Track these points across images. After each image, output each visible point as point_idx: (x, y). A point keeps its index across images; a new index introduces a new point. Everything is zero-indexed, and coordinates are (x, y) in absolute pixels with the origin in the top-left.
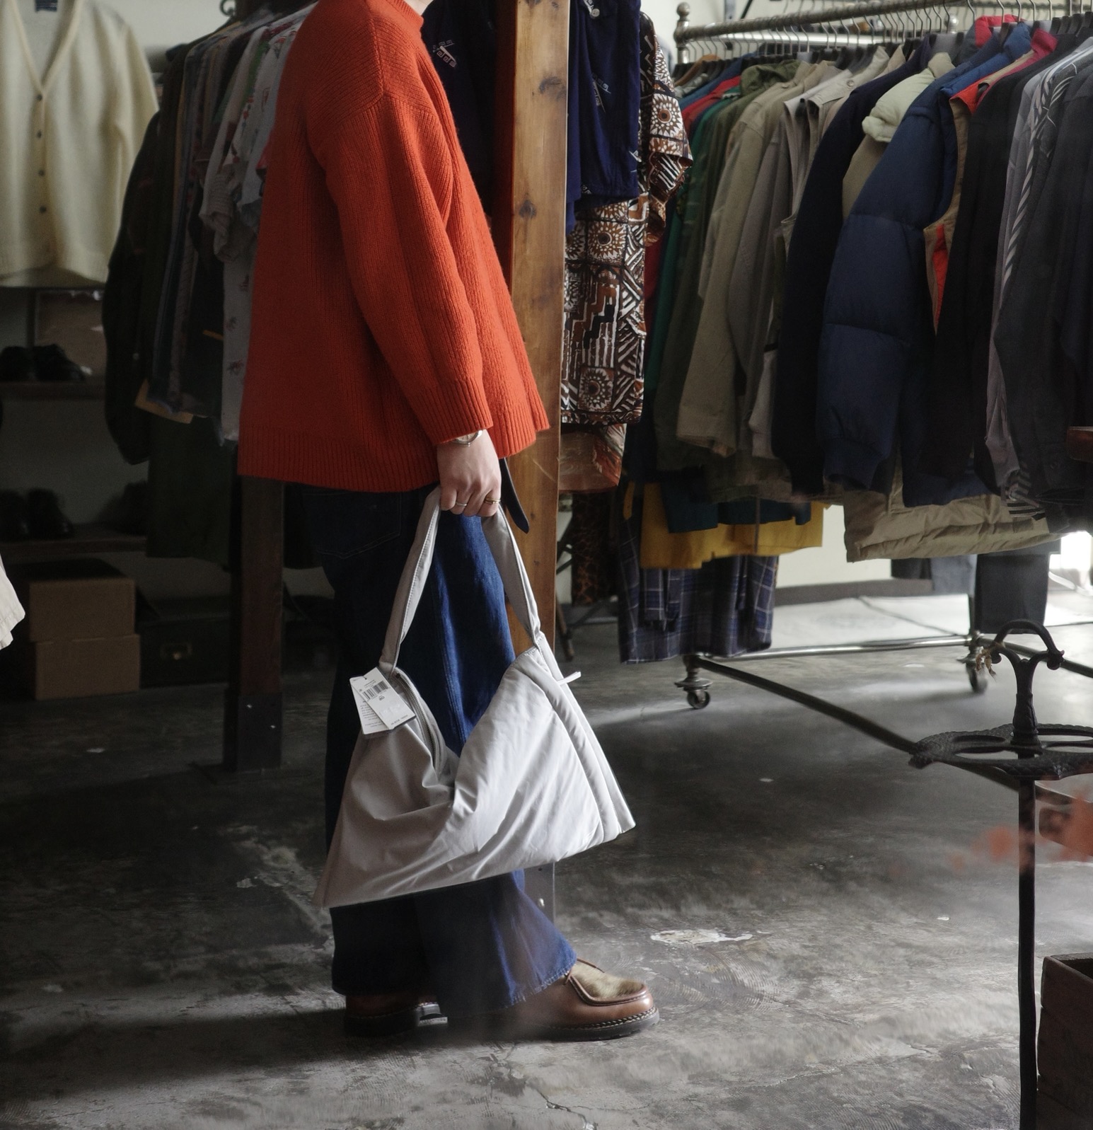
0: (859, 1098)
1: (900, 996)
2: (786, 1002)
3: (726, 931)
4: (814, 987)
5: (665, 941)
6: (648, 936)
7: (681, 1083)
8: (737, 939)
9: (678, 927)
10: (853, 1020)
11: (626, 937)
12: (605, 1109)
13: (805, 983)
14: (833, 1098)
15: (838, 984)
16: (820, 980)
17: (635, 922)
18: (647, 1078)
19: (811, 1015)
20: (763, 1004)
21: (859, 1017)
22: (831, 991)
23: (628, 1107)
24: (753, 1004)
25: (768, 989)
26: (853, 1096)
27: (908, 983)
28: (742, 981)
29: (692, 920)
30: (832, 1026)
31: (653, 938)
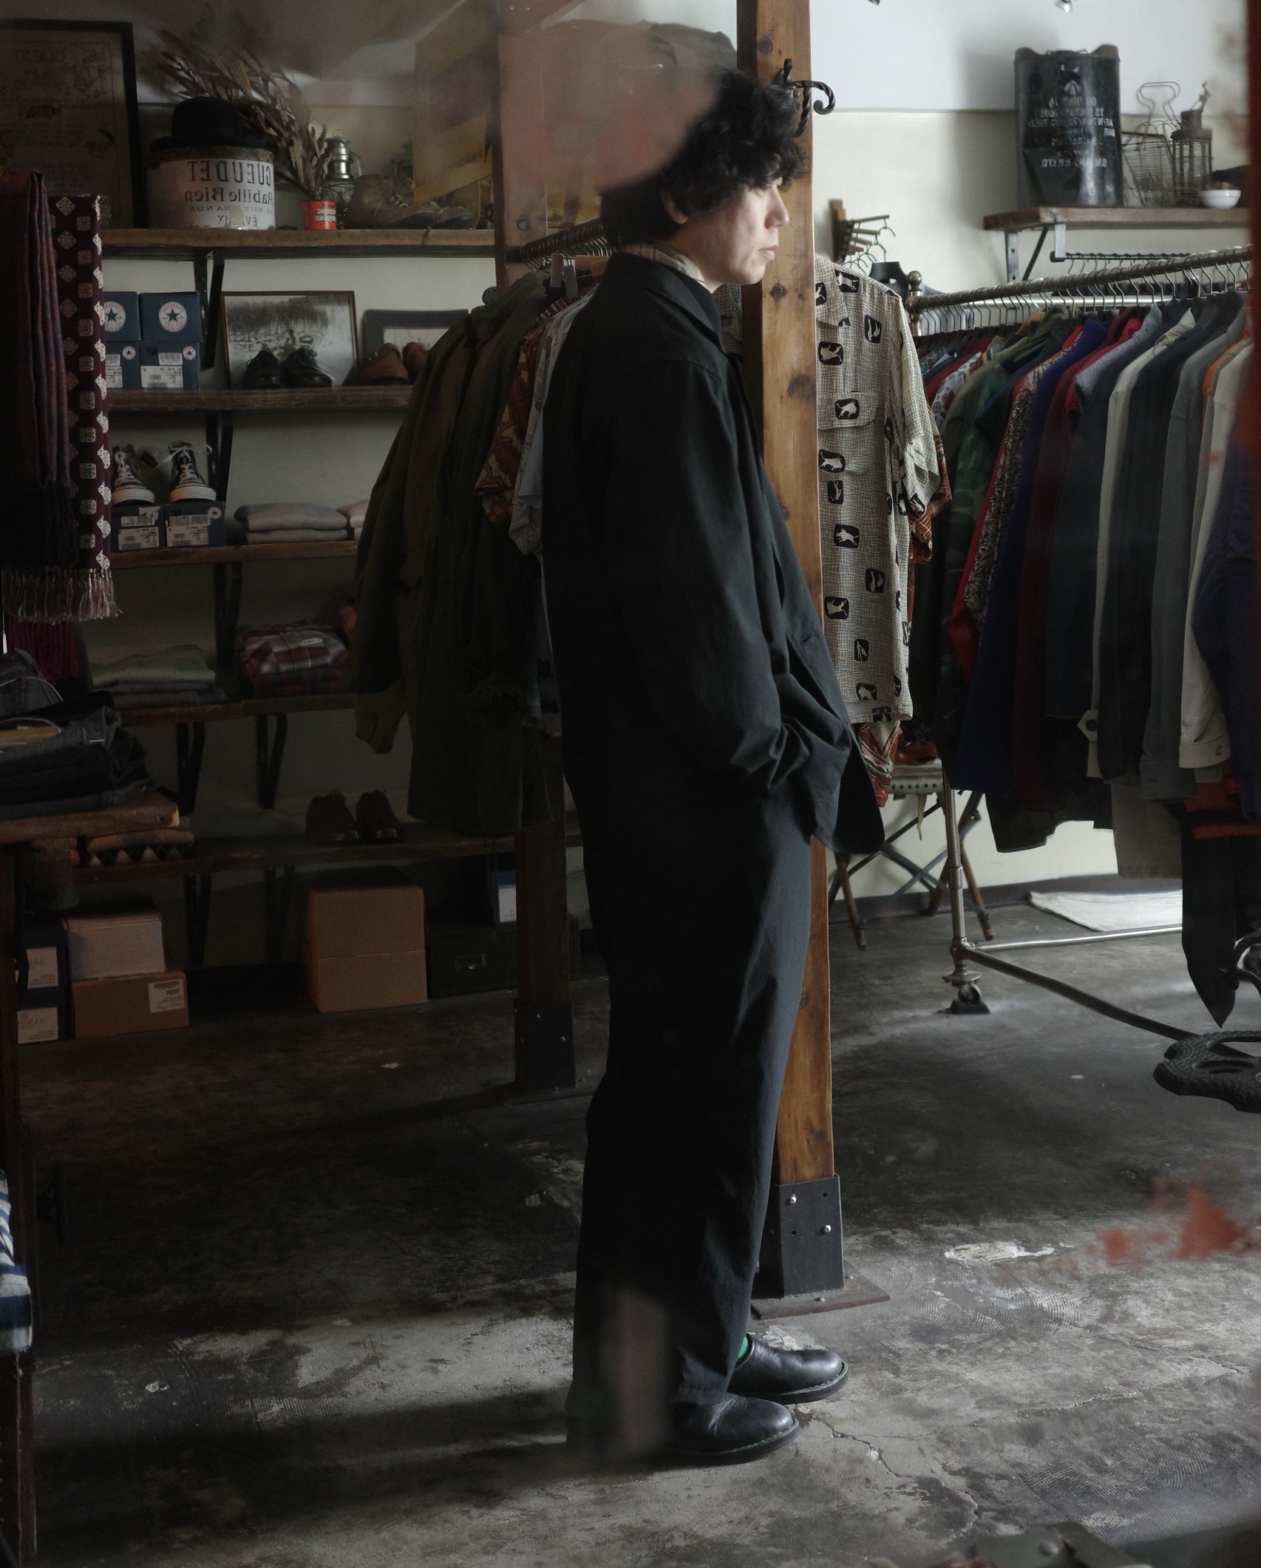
0: (1163, 1427)
1: (1215, 1321)
2: (1088, 1327)
3: (1027, 1244)
4: (1118, 1309)
5: (960, 1259)
6: (942, 1252)
7: (969, 1409)
8: (1037, 1254)
9: (973, 1242)
10: (1160, 1346)
11: (920, 1255)
12: (891, 1436)
13: (1108, 1303)
14: (1135, 1428)
15: (1145, 1305)
16: (1126, 1299)
17: (929, 1239)
18: (935, 1406)
19: (1114, 1341)
20: (1062, 1329)
21: (1169, 1342)
22: (1137, 1314)
23: (914, 1434)
24: (1050, 1330)
25: (1069, 1312)
26: (1158, 1425)
27: (1223, 1306)
28: (1041, 1306)
29: (990, 1233)
30: (1137, 1353)
31: (947, 1255)
